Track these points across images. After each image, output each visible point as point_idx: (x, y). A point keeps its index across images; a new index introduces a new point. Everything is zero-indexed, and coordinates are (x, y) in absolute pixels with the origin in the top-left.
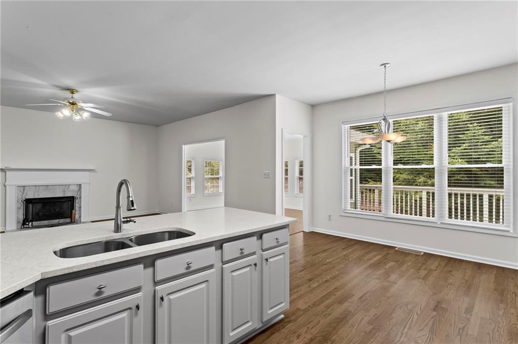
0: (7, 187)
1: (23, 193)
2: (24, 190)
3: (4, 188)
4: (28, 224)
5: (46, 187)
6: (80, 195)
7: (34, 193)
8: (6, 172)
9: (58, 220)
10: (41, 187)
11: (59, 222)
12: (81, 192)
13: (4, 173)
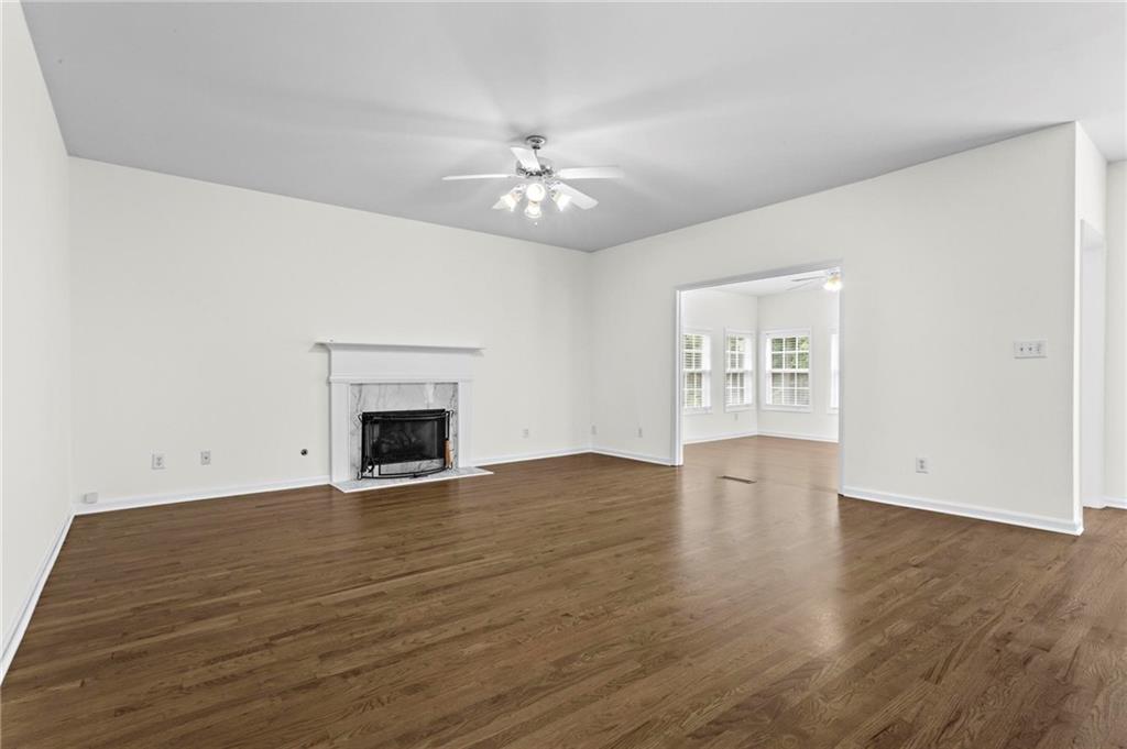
0: (333, 384)
1: (359, 400)
2: (360, 391)
3: (327, 388)
4: (371, 471)
5: (396, 386)
6: (456, 407)
7: (378, 401)
8: (329, 351)
9: (418, 463)
10: (389, 387)
11: (419, 467)
12: (456, 401)
13: (326, 355)
